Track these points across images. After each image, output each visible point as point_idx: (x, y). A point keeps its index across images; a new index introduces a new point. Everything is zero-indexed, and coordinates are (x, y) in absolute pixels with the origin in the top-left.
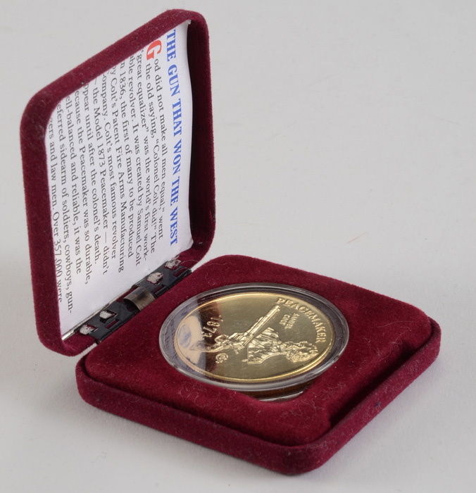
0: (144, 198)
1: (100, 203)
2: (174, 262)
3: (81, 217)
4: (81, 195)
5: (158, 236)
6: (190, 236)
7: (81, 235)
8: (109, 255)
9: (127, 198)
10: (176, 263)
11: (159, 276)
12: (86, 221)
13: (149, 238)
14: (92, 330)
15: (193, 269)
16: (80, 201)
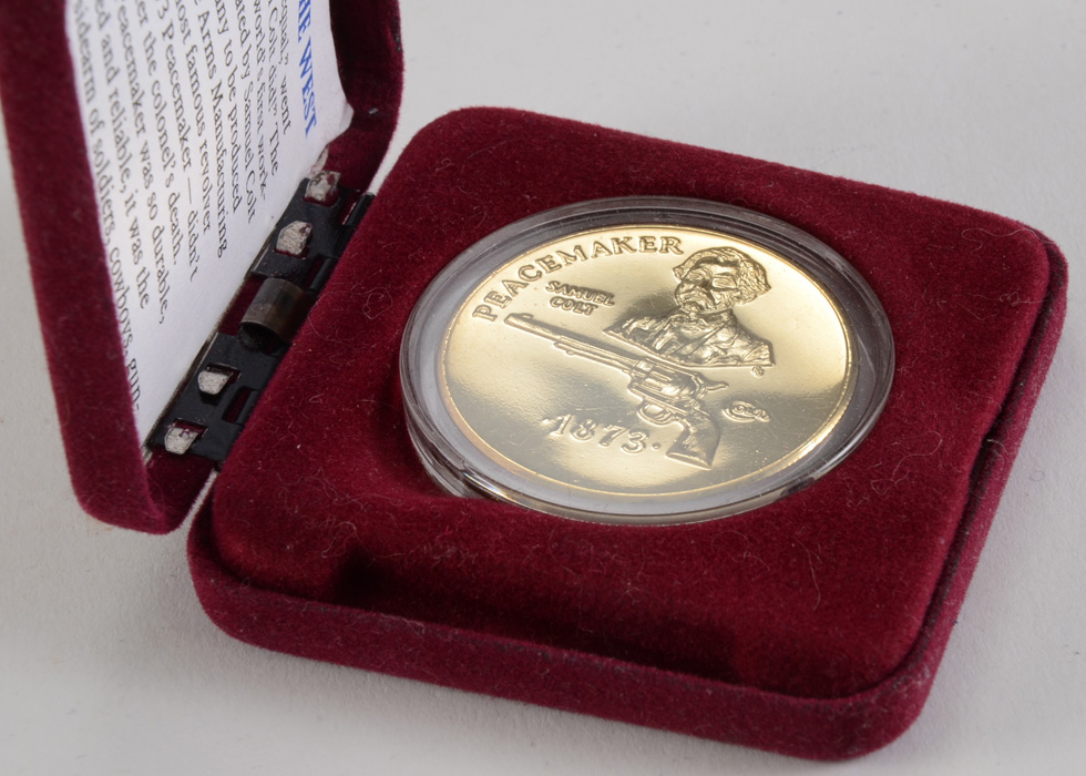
0: (254, 54)
1: (169, 113)
2: (324, 181)
3: (136, 165)
4: (130, 113)
5: (281, 128)
6: (341, 96)
7: (141, 211)
8: (199, 228)
9: (223, 73)
10: (331, 180)
11: (302, 230)
12: (146, 171)
13: (266, 142)
14: (193, 435)
15: (375, 187)
16: (129, 128)
